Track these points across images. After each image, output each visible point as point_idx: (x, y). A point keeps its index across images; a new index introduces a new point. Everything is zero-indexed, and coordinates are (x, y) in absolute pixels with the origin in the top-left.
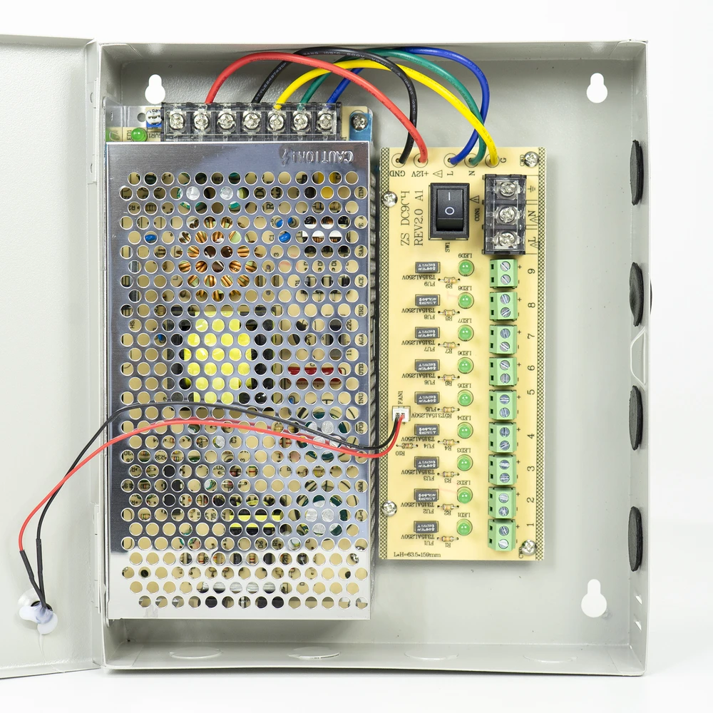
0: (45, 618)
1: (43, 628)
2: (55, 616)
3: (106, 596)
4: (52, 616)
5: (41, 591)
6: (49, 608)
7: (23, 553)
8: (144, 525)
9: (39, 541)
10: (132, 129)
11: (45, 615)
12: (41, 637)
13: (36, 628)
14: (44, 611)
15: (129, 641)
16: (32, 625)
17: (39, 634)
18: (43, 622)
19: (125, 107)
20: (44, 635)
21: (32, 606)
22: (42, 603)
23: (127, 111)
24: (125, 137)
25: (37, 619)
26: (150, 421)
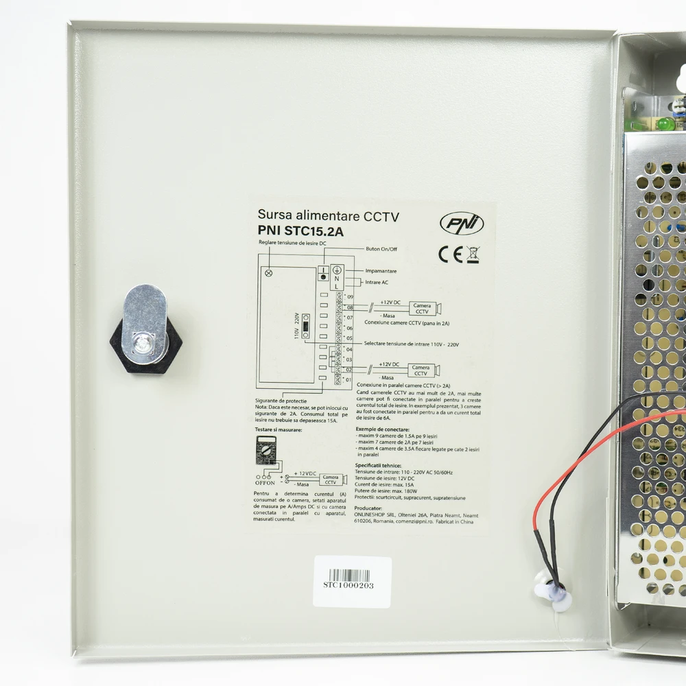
0: (558, 597)
1: (558, 607)
2: (569, 596)
3: (615, 579)
4: (565, 595)
5: (554, 572)
6: (562, 587)
7: (537, 533)
8: (670, 513)
9: (552, 522)
10: (659, 118)
11: (558, 594)
12: (556, 615)
13: (551, 606)
14: (557, 590)
15: (649, 625)
16: (547, 603)
17: (554, 611)
18: (556, 599)
19: (656, 97)
20: (559, 613)
21: (547, 584)
22: (555, 581)
23: (658, 100)
24: (654, 127)
25: (550, 596)
26: (662, 410)
